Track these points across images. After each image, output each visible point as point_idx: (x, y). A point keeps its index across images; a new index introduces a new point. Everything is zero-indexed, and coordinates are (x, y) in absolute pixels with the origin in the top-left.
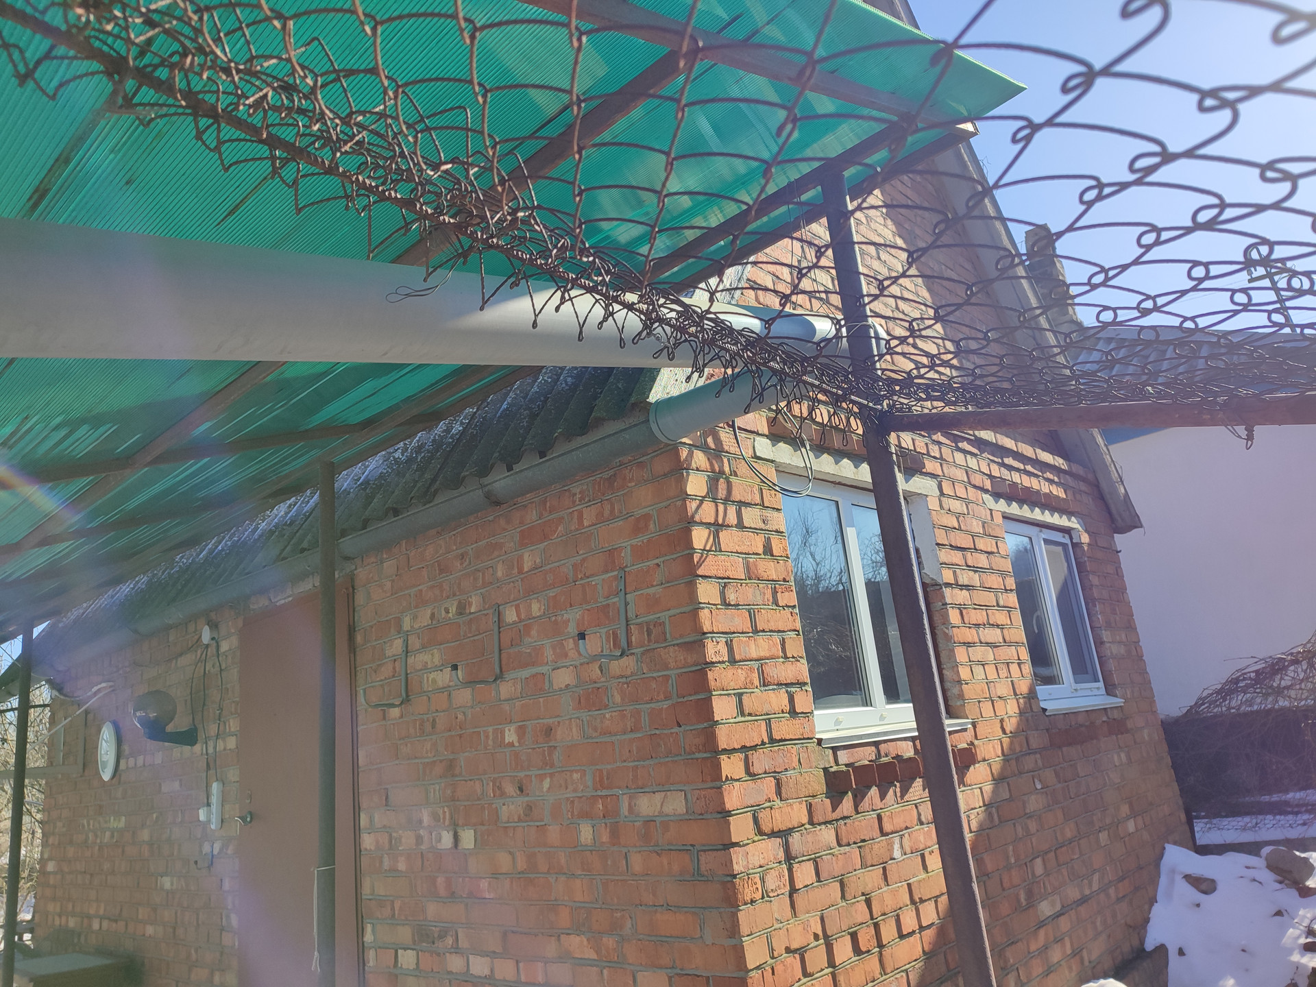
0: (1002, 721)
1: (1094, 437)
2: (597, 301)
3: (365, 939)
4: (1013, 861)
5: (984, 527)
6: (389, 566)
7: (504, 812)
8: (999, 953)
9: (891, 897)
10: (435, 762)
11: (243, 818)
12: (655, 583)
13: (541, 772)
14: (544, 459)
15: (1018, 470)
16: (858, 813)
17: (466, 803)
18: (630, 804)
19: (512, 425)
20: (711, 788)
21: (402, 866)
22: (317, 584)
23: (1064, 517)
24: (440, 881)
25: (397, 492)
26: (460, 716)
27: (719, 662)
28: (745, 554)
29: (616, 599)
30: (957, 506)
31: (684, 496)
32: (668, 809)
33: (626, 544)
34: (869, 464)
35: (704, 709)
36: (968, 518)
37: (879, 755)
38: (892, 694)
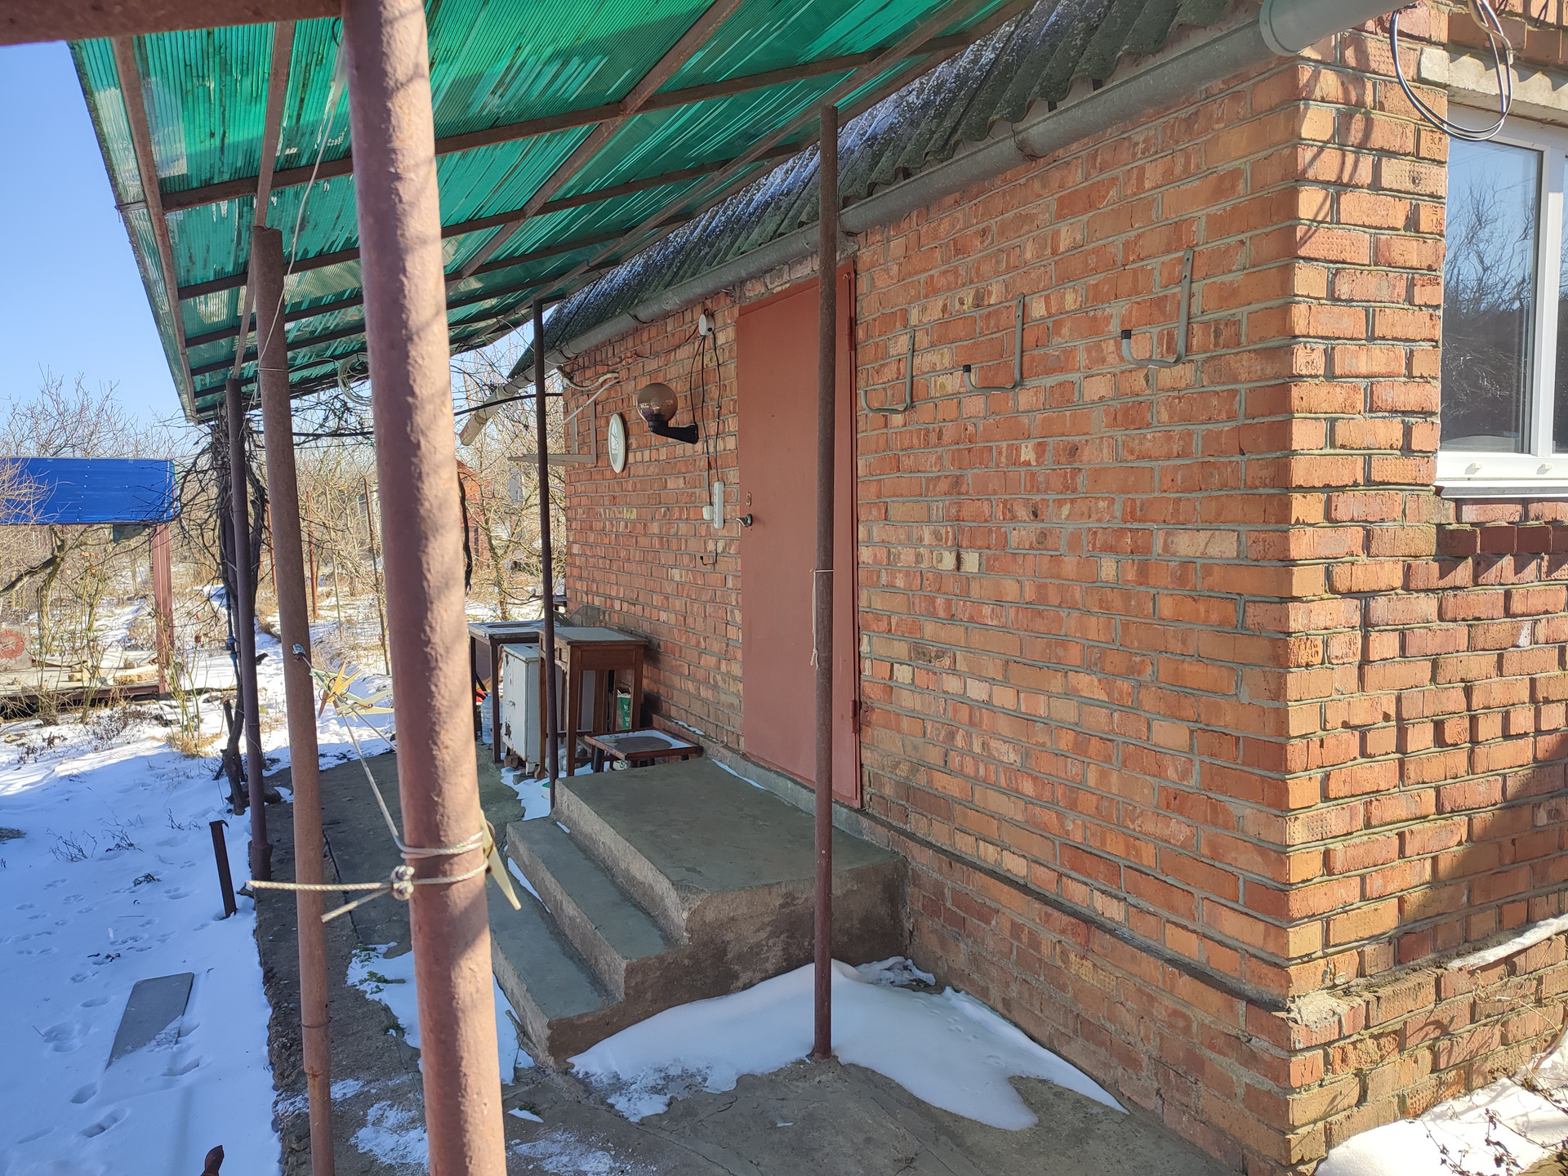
3: (862, 649)
7: (1014, 538)
9: (1503, 690)
10: (939, 477)
11: (744, 520)
12: (1234, 268)
13: (1060, 497)
14: (1099, 91)
16: (1476, 584)
17: (972, 524)
18: (1165, 541)
19: (1061, 45)
20: (1274, 531)
21: (900, 583)
22: (816, 268)
24: (940, 601)
25: (909, 148)
26: (971, 428)
27: (1311, 376)
28: (1376, 228)
29: (1178, 290)
31: (1296, 140)
32: (1214, 550)
33: (1201, 213)
35: (1281, 436)
37: (1526, 516)
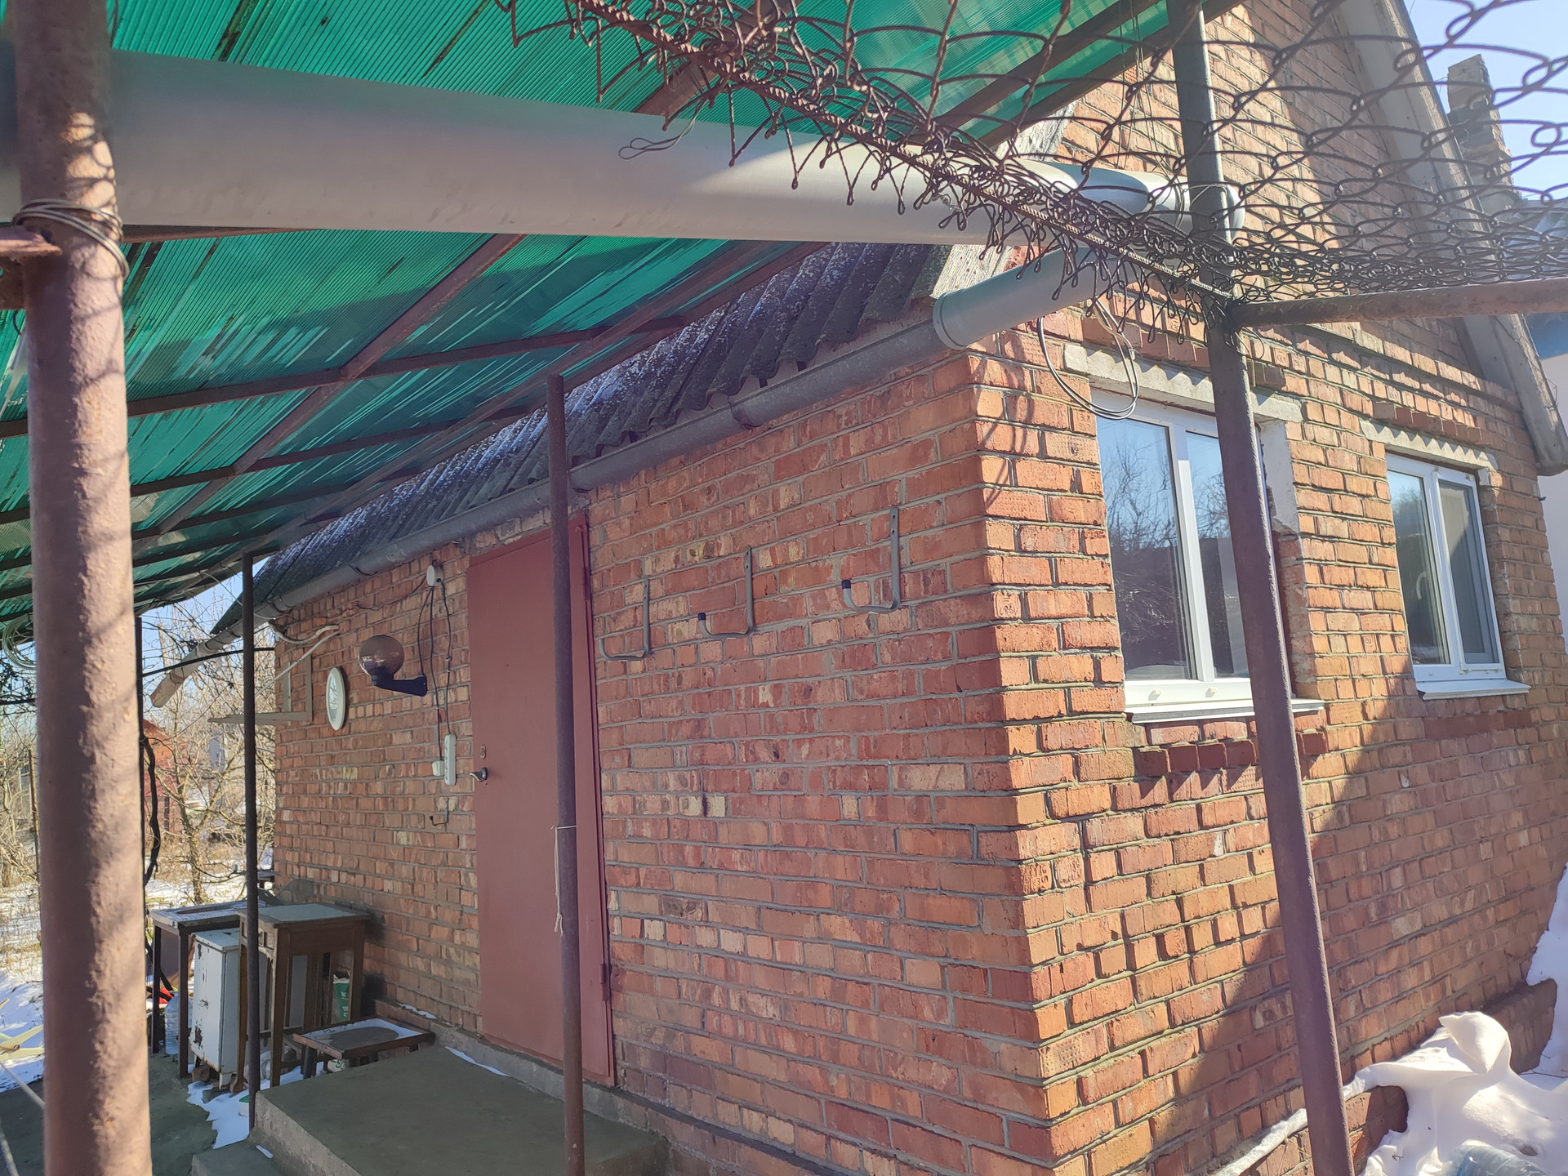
0: (1364, 704)
1: (1521, 347)
2: (871, 153)
3: (609, 907)
4: (1364, 869)
5: (1359, 463)
6: (627, 501)
7: (758, 779)
8: (1338, 971)
9: (1206, 899)
10: (681, 721)
11: (478, 774)
12: (934, 524)
13: (798, 737)
14: (804, 372)
15: (1411, 389)
16: (1172, 801)
17: (716, 768)
18: (900, 776)
19: (767, 330)
20: (995, 762)
21: (647, 832)
22: (548, 521)
23: (1471, 452)
24: (688, 849)
25: (634, 414)
26: (709, 673)
27: (1010, 619)
28: (1048, 490)
29: (887, 543)
30: (1325, 435)
31: (974, 417)
32: (944, 784)
33: (901, 476)
34: (1212, 380)
35: (990, 674)
36: (1339, 452)
37: (1203, 736)
38: (1224, 665)
